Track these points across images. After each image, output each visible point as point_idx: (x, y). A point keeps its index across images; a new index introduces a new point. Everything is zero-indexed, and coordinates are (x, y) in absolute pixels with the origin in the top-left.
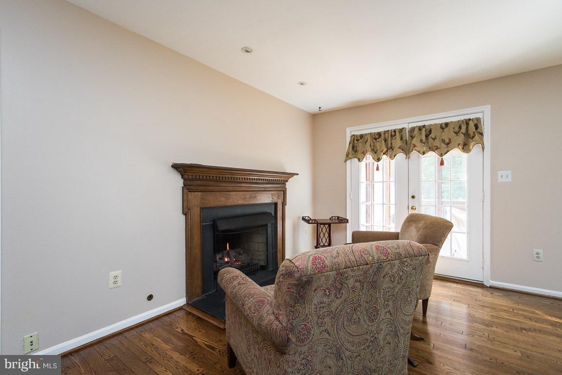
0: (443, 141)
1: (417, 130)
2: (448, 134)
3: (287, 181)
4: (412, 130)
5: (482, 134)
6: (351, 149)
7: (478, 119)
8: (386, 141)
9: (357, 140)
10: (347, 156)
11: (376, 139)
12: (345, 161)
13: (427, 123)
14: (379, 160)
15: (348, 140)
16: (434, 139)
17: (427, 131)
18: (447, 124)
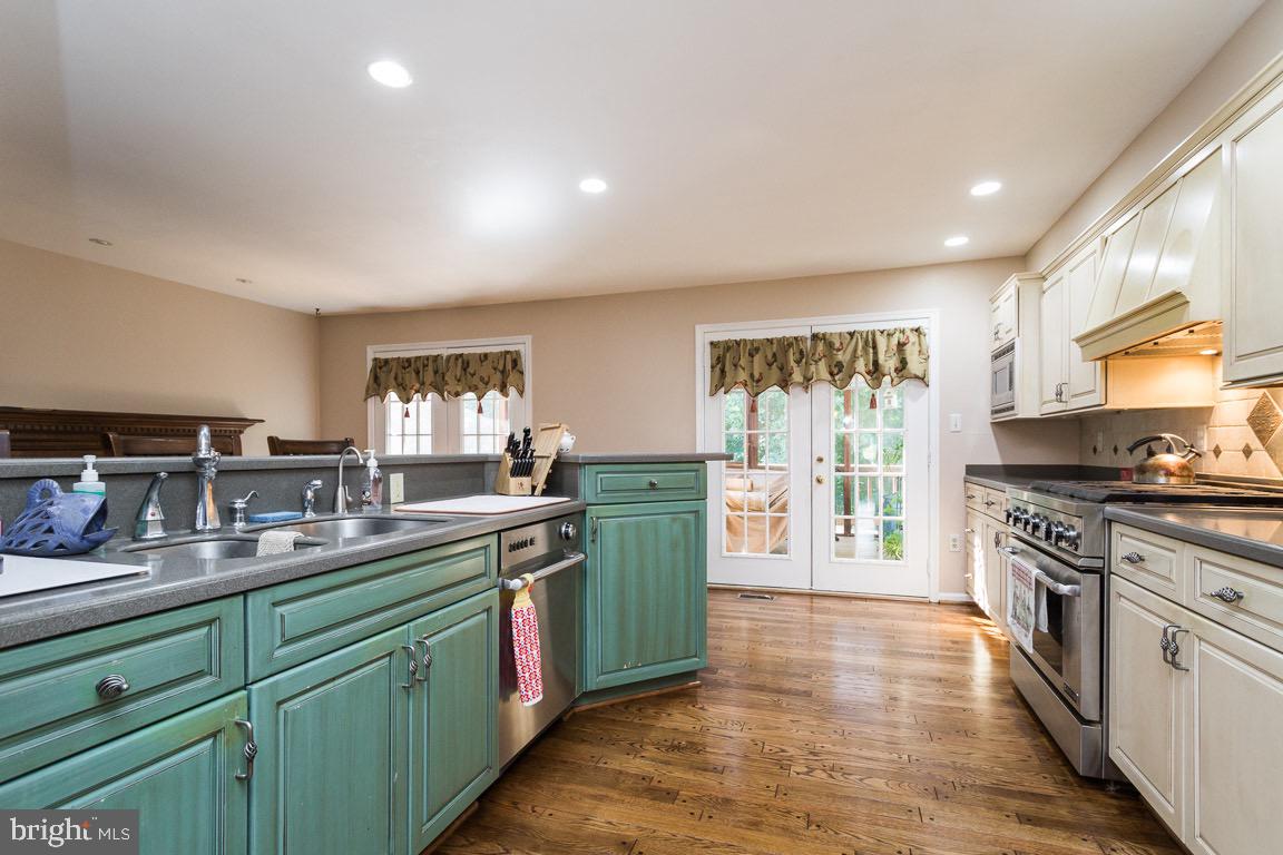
0: (482, 379)
1: (452, 360)
2: (485, 370)
3: (241, 432)
4: (449, 357)
5: (522, 373)
6: (372, 381)
7: (518, 353)
8: (418, 373)
9: (380, 368)
10: (367, 391)
11: (404, 368)
12: (366, 400)
13: (466, 351)
14: (408, 400)
15: (370, 365)
16: (473, 375)
17: (463, 362)
18: (486, 355)
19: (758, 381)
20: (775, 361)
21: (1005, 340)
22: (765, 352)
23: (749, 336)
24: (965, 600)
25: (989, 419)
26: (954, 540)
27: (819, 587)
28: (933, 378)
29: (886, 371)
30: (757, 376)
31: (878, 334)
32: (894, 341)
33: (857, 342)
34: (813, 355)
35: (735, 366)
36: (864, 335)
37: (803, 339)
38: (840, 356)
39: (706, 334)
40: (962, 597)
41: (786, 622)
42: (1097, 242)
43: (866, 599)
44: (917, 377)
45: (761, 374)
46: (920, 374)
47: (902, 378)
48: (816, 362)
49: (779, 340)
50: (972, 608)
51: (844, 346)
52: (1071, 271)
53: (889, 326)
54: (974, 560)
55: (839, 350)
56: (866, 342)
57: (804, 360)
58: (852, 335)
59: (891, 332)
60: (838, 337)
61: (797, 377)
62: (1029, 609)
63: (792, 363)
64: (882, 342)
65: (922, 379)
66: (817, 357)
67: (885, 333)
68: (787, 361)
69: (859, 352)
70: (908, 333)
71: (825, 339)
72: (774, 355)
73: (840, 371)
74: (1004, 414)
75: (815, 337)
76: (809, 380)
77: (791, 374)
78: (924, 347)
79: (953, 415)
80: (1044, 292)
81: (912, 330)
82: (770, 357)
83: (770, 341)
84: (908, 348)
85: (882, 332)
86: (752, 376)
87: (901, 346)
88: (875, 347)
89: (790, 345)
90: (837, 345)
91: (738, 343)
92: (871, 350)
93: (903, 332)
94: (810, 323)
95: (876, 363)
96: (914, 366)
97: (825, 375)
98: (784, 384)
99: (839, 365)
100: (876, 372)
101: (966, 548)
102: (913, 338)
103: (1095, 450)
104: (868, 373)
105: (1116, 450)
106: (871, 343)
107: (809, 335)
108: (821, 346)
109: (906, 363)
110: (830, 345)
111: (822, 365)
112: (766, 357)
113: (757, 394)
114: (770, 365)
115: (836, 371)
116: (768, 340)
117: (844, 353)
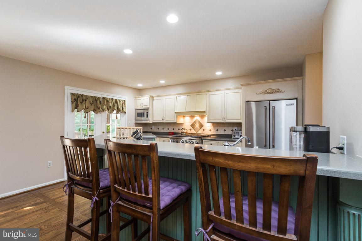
19: (87, 109)
20: (93, 103)
21: (147, 107)
22: (90, 99)
23: (85, 94)
25: (134, 122)
28: (126, 112)
29: (120, 110)
31: (118, 101)
32: (121, 103)
33: (114, 102)
34: (104, 103)
35: (82, 103)
36: (115, 100)
39: (69, 90)
42: (175, 97)
45: (88, 106)
47: (123, 112)
48: (105, 105)
49: (94, 97)
51: (111, 102)
55: (109, 103)
58: (112, 99)
59: (120, 100)
60: (109, 99)
61: (101, 109)
69: (115, 104)
71: (106, 99)
72: (93, 101)
74: (143, 122)
75: (104, 98)
76: (103, 110)
78: (126, 105)
79: (129, 121)
81: (124, 101)
82: (91, 102)
83: (92, 97)
84: (123, 105)
86: (85, 107)
89: (97, 99)
91: (81, 95)
92: (117, 104)
93: (122, 101)
94: (101, 94)
95: (118, 107)
96: (124, 109)
97: (107, 109)
98: (95, 110)
100: (118, 110)
102: (124, 103)
103: (151, 129)
104: (116, 110)
105: (158, 129)
106: (116, 102)
108: (105, 101)
110: (108, 101)
112: (90, 101)
113: (87, 113)
114: (91, 104)
115: (109, 108)
116: (91, 96)
117: (111, 104)
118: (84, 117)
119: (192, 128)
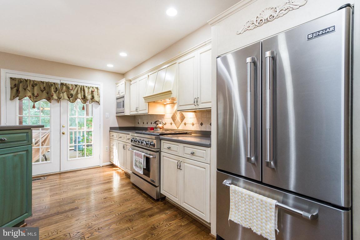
19: (36, 97)
20: (45, 90)
21: (121, 95)
22: (40, 85)
23: (32, 78)
24: (109, 164)
25: (115, 115)
26: (107, 148)
27: (63, 170)
28: (101, 102)
29: (88, 99)
30: (36, 94)
31: (85, 87)
32: (90, 90)
33: (78, 89)
34: (62, 90)
35: (25, 89)
36: (80, 87)
37: (57, 84)
38: (72, 92)
39: (8, 74)
40: (109, 163)
41: (55, 186)
42: (146, 76)
43: (81, 170)
44: (97, 102)
45: (38, 94)
46: (98, 101)
47: (92, 101)
48: (63, 93)
49: (47, 83)
50: (112, 166)
51: (73, 89)
52: (139, 81)
53: (89, 85)
54: (113, 153)
55: (71, 90)
56: (81, 89)
57: (58, 92)
58: (76, 86)
59: (90, 87)
60: (71, 85)
61: (55, 97)
62: (141, 163)
63: (53, 92)
64: (86, 90)
65: (98, 103)
66: (63, 91)
67: (87, 87)
68: (50, 91)
69: (79, 92)
70: (94, 88)
71: (66, 86)
72: (44, 88)
73: (72, 97)
74: (121, 114)
75: (62, 84)
76: (60, 99)
77: (52, 96)
78: (99, 93)
79: (106, 113)
80: (131, 84)
81: (95, 88)
82: (42, 88)
83: (43, 82)
84: (94, 93)
85: (86, 87)
86: (33, 94)
87: (92, 92)
88: (84, 91)
89: (52, 85)
90: (71, 88)
91: (26, 81)
92: (83, 92)
93: (93, 88)
94: (60, 79)
95: (84, 96)
96: (96, 98)
97: (66, 97)
98: (49, 99)
99: (72, 95)
100: (84, 99)
101: (110, 149)
102: (96, 90)
103: (138, 123)
104: (82, 99)
105: (143, 123)
106: (83, 89)
107: (59, 83)
108: (64, 88)
109: (94, 97)
110: (68, 88)
111: (65, 94)
112: (40, 88)
113: (36, 102)
114: (42, 91)
115: (70, 97)
116: (41, 82)
117: (73, 91)
118: (32, 106)
119: (173, 122)
